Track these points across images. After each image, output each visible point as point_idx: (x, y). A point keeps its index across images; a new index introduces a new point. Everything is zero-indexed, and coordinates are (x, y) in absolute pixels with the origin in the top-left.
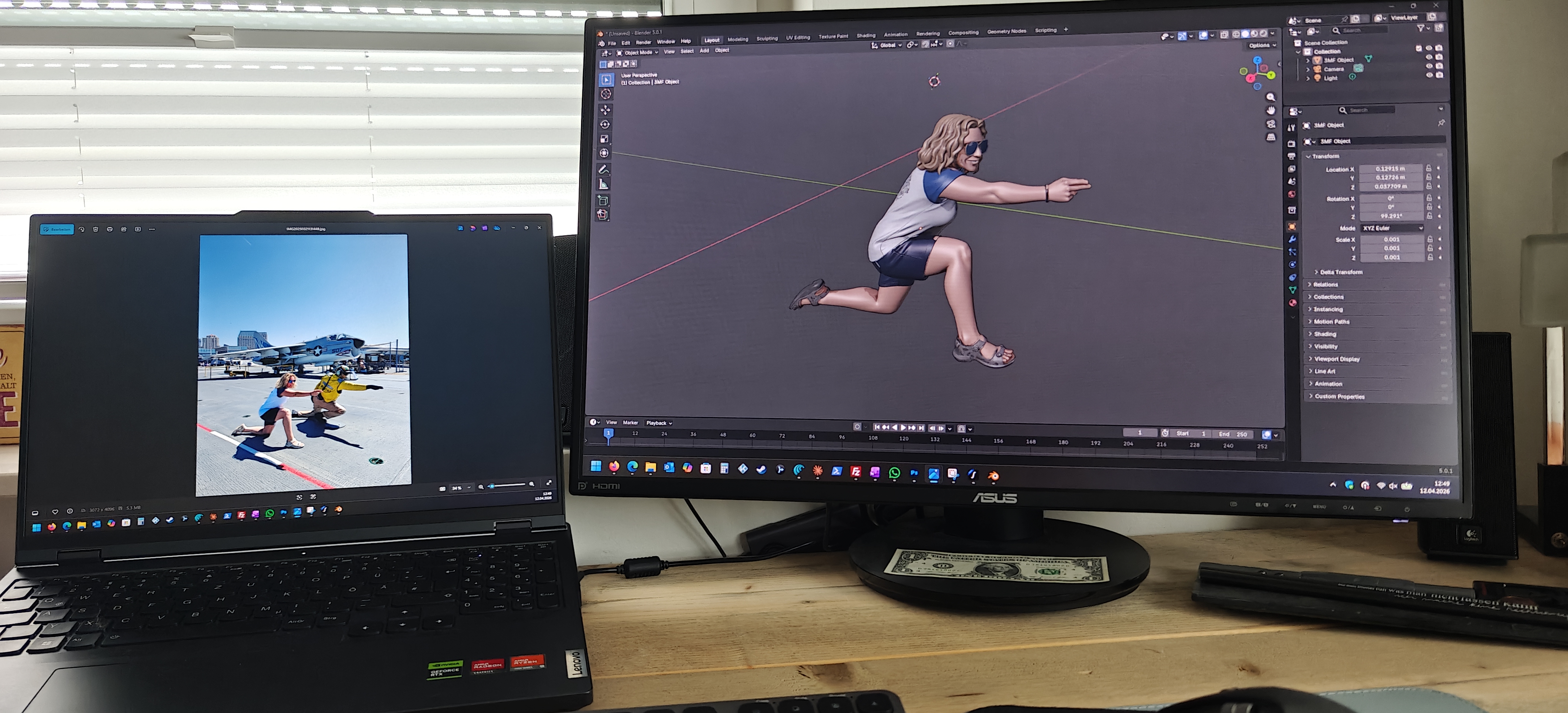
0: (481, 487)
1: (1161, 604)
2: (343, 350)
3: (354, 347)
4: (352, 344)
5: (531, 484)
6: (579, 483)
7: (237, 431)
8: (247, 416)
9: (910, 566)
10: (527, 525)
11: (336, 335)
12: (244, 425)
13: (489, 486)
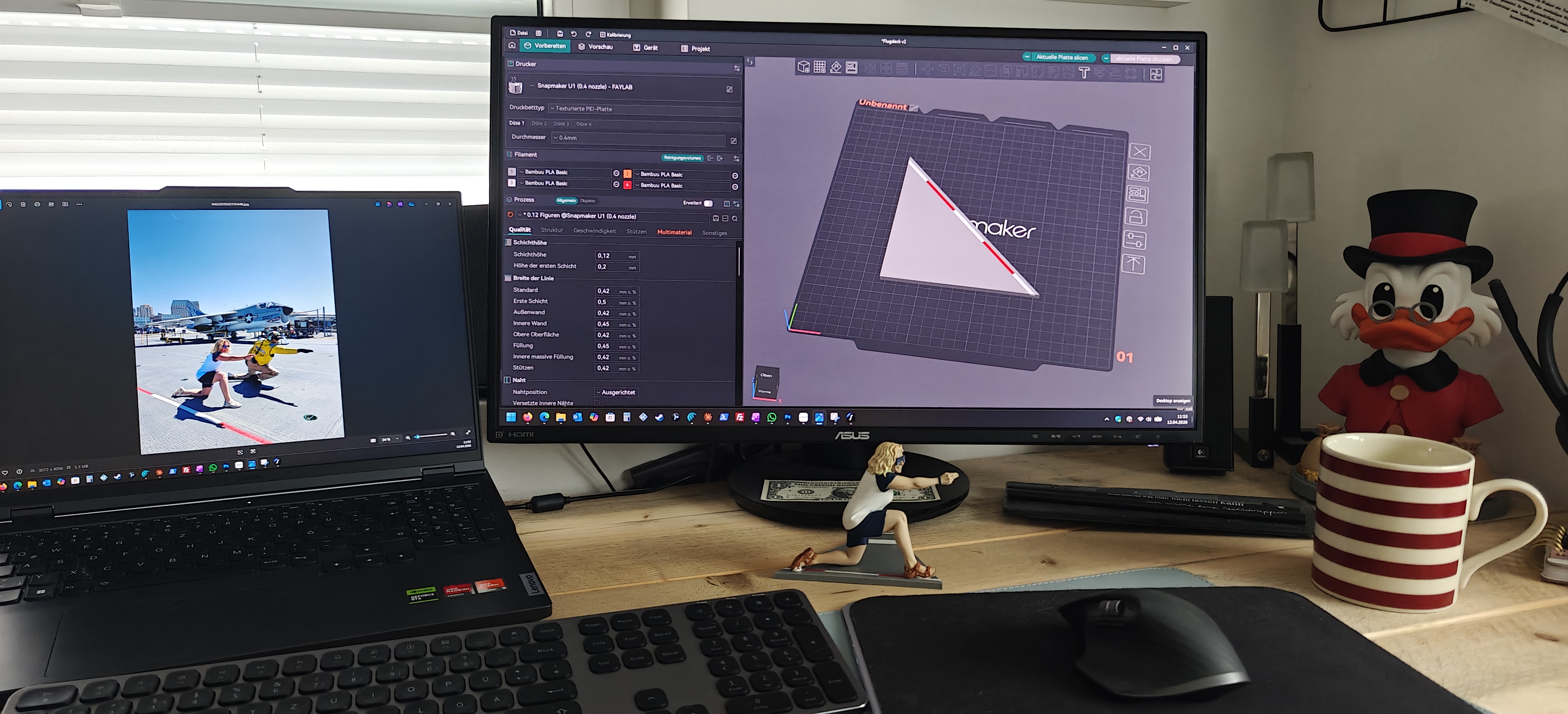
0: (408, 438)
1: (981, 517)
2: (274, 317)
3: (284, 315)
4: (282, 312)
5: (453, 434)
6: (496, 432)
7: (178, 393)
8: (185, 380)
9: (779, 493)
10: (451, 470)
11: (265, 304)
12: (182, 388)
13: (415, 437)
